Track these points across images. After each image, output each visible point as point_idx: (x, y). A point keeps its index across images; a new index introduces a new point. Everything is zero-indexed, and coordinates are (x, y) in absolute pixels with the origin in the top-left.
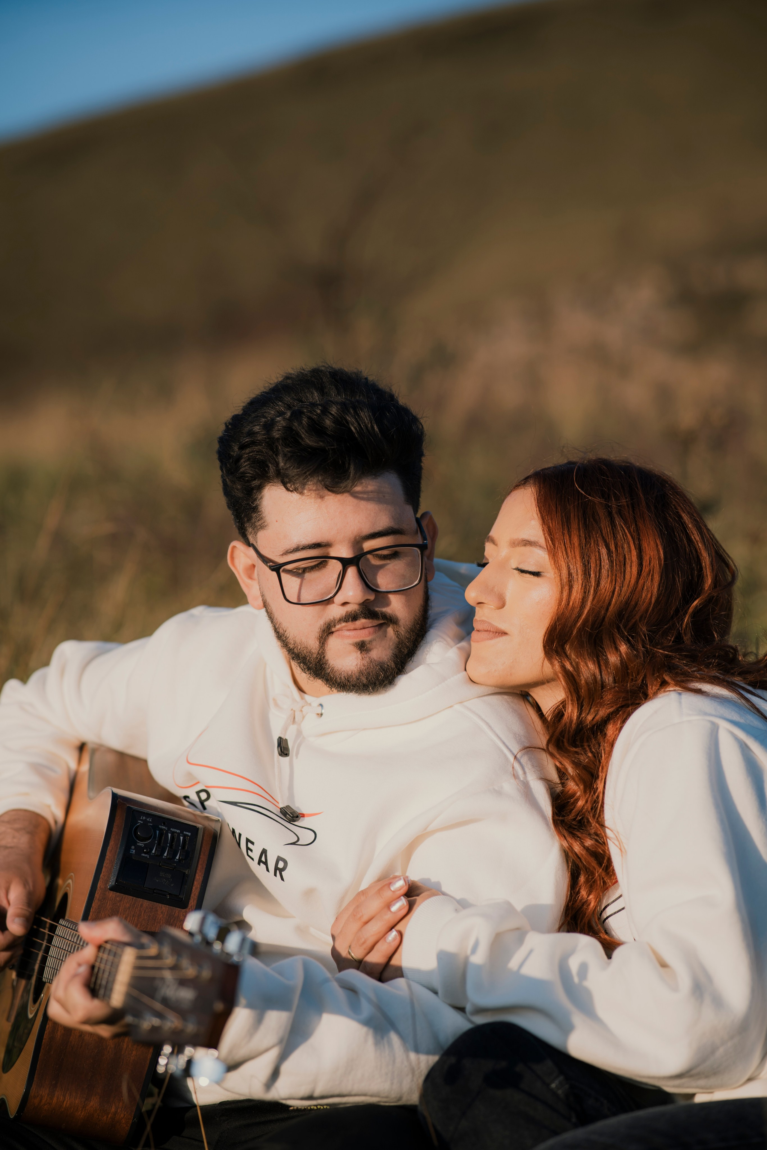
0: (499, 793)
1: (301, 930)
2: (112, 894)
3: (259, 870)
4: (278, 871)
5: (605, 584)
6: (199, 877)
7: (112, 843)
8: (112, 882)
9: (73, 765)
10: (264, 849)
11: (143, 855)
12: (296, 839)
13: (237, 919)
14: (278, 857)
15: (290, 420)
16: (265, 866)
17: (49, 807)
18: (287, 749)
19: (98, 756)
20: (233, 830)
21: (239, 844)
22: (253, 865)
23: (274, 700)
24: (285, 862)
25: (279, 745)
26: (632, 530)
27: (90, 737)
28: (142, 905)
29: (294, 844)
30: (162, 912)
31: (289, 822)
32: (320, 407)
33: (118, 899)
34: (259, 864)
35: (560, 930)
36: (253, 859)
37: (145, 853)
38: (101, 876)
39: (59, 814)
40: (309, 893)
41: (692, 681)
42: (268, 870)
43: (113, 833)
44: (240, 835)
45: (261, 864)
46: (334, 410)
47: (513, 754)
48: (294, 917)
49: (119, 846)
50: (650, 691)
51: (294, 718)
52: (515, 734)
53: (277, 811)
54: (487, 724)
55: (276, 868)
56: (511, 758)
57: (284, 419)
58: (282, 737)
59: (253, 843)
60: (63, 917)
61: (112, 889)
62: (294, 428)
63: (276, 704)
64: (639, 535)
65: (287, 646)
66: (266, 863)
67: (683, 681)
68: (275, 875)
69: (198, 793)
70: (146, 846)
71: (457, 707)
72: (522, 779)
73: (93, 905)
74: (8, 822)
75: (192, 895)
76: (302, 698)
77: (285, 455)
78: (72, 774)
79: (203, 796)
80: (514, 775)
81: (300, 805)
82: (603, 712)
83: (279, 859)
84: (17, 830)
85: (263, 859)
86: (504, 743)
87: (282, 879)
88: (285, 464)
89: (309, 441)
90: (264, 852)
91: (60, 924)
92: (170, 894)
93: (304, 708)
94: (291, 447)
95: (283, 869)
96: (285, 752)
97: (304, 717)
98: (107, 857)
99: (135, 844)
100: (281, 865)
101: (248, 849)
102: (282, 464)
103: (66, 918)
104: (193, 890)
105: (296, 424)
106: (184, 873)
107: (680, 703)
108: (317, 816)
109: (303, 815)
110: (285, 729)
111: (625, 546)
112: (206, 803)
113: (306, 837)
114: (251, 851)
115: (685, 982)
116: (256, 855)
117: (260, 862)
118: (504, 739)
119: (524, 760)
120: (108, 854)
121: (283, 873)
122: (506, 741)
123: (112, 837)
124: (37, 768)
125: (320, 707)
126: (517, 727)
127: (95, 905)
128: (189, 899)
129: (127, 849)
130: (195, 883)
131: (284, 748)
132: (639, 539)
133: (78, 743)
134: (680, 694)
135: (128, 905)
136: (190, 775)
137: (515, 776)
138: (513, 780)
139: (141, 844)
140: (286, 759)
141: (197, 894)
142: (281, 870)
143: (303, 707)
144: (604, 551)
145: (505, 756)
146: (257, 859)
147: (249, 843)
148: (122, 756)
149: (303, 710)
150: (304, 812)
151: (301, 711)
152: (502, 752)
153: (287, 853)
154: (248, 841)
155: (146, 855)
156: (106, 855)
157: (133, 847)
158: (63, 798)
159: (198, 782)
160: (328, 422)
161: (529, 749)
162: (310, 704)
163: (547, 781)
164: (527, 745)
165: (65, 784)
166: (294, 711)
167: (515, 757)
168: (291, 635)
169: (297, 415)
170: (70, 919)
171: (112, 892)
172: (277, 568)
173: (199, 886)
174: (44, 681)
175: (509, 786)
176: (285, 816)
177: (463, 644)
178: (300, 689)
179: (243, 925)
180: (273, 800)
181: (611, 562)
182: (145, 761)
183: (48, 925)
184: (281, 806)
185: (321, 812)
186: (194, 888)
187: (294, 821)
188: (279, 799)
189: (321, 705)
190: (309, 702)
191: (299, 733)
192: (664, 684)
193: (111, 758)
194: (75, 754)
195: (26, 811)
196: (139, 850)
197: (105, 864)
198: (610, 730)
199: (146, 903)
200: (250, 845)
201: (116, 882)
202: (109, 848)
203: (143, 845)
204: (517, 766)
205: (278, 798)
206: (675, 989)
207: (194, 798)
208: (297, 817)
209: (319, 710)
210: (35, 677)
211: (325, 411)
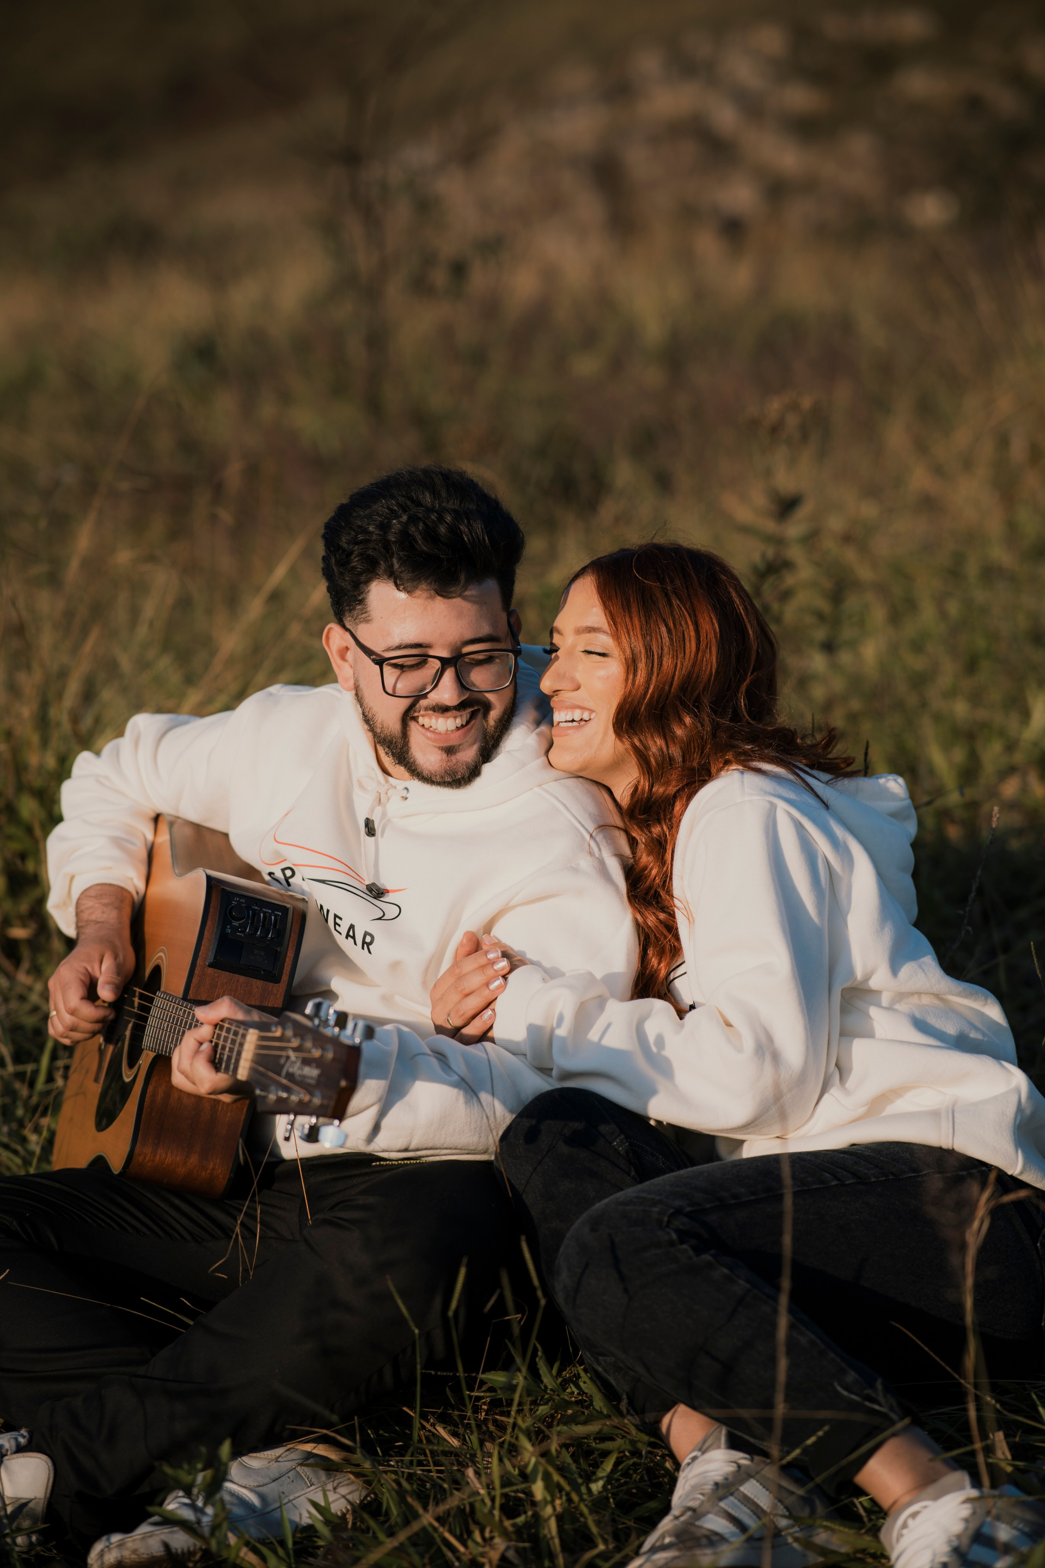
0: (576, 870)
1: (386, 999)
2: (210, 971)
3: (346, 944)
4: (365, 945)
5: (667, 662)
6: (290, 954)
7: (209, 923)
8: (211, 958)
9: (150, 836)
10: (351, 924)
11: (238, 934)
12: (382, 914)
13: (324, 988)
14: (366, 931)
15: (407, 524)
16: (352, 940)
17: (132, 879)
18: (374, 830)
19: (176, 828)
20: (321, 906)
21: (327, 920)
22: (341, 940)
23: (358, 781)
24: (372, 937)
25: (367, 825)
26: (688, 607)
27: (165, 808)
28: (238, 980)
29: (380, 919)
30: (257, 987)
31: (375, 898)
32: (436, 515)
33: (216, 975)
34: (347, 938)
35: (632, 998)
36: (340, 934)
37: (240, 932)
38: (200, 953)
39: (141, 885)
40: (395, 965)
41: (753, 760)
42: (355, 944)
43: (210, 914)
44: (328, 911)
45: (349, 938)
46: (449, 518)
47: (589, 832)
48: (379, 986)
49: (216, 925)
50: (714, 770)
51: (380, 800)
52: (590, 814)
53: (364, 888)
54: (564, 805)
55: (364, 942)
56: (588, 837)
57: (400, 522)
58: (369, 817)
59: (341, 919)
60: (159, 989)
61: (211, 965)
62: (410, 532)
63: (361, 786)
64: (694, 611)
65: (373, 730)
66: (353, 937)
67: (744, 761)
68: (363, 948)
69: (283, 870)
70: (240, 926)
71: (537, 790)
72: (597, 856)
73: (193, 980)
74: (96, 897)
75: (284, 971)
76: (387, 781)
77: (399, 559)
78: (149, 845)
79: (288, 873)
80: (590, 852)
81: (385, 882)
82: (672, 790)
83: (366, 934)
84: (106, 905)
85: (351, 933)
86: (580, 823)
87: (370, 952)
88: (400, 567)
89: (422, 545)
90: (352, 927)
91: (158, 996)
92: (264, 970)
93: (390, 790)
94: (407, 551)
95: (371, 943)
96: (372, 833)
97: (389, 799)
98: (205, 936)
99: (230, 923)
100: (368, 939)
101: (336, 923)
102: (396, 566)
103: (162, 989)
104: (285, 967)
105: (412, 529)
106: (277, 950)
107: (743, 782)
108: (401, 892)
109: (388, 891)
110: (372, 810)
111: (683, 623)
112: (290, 880)
113: (392, 911)
114: (339, 925)
115: (749, 1044)
116: (344, 929)
117: (348, 936)
118: (580, 819)
119: (599, 838)
120: (206, 933)
121: (370, 946)
122: (582, 821)
123: (210, 917)
124: (117, 842)
125: (406, 791)
126: (591, 808)
127: (195, 980)
128: (282, 974)
129: (224, 928)
130: (287, 959)
131: (371, 828)
132: (695, 616)
133: (153, 815)
134: (742, 773)
135: (225, 980)
136: (277, 853)
137: (591, 854)
138: (589, 858)
139: (236, 924)
140: (373, 838)
141: (289, 970)
142: (369, 944)
143: (388, 790)
144: (664, 629)
145: (582, 835)
146: (344, 933)
147: (337, 919)
148: (198, 829)
149: (388, 792)
150: (388, 888)
151: (387, 793)
152: (579, 831)
153: (375, 928)
154: (336, 916)
155: (241, 934)
156: (204, 935)
157: (229, 927)
158: (143, 870)
159: (285, 860)
160: (442, 529)
161: (603, 827)
162: (395, 787)
163: (620, 856)
164: (601, 824)
165: (144, 854)
166: (380, 793)
167: (591, 836)
168: (378, 721)
169: (413, 519)
170: (168, 992)
171: (210, 969)
172: (380, 662)
173: (290, 963)
174: (117, 753)
175: (586, 863)
176: (371, 893)
177: (543, 728)
178: (385, 771)
179: (330, 995)
180: (358, 877)
181: (671, 639)
182: (226, 835)
183: (137, 994)
184: (367, 883)
185: (403, 888)
186: (286, 964)
187: (380, 897)
188: (365, 878)
189: (406, 789)
190: (394, 785)
191: (384, 814)
192: (727, 763)
193: (188, 831)
194: (151, 826)
195: (110, 885)
196: (232, 927)
197: (203, 943)
198: (678, 807)
199: (242, 979)
200: (338, 920)
201: (214, 959)
202: (207, 928)
203: (238, 925)
204: (593, 844)
205: (365, 876)
206: (740, 1050)
207: (279, 875)
208: (382, 893)
209: (404, 793)
210: (108, 749)
211: (441, 519)
